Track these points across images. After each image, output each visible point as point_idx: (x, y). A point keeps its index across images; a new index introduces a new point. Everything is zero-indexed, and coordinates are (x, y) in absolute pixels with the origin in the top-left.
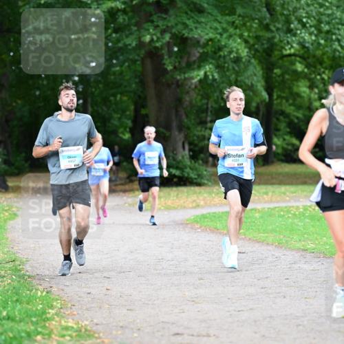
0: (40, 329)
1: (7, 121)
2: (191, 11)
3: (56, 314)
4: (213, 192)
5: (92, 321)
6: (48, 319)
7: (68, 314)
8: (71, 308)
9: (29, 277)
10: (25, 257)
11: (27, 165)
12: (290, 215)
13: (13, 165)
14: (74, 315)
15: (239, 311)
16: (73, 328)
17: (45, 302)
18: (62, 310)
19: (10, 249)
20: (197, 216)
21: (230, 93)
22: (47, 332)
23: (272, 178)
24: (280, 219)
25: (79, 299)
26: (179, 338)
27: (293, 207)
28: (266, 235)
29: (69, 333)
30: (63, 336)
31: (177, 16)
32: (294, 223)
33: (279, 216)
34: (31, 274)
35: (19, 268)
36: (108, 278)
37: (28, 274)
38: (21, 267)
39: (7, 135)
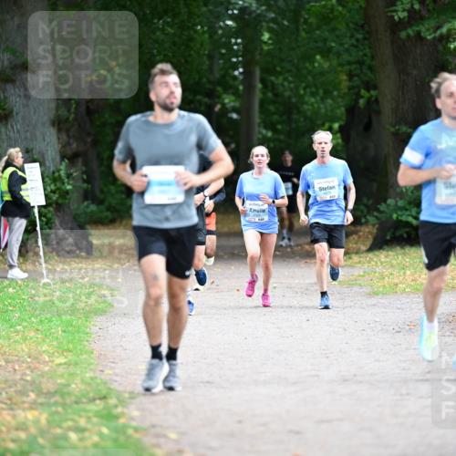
1: (89, 112)
9: (136, 430)
10: (128, 390)
19: (98, 374)
21: (440, 84)
35: (114, 411)
36: (298, 433)
37: (134, 424)
38: (119, 410)
39: (89, 140)
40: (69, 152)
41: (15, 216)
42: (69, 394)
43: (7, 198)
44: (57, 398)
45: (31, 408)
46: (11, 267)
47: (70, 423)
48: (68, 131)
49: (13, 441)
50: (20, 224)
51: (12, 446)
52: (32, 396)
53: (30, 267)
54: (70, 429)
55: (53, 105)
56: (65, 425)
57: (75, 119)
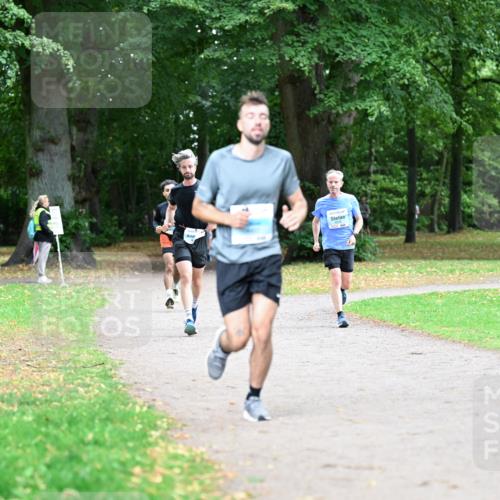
0: (138, 458)
1: (94, 172)
2: (348, 21)
3: (162, 437)
4: (378, 270)
5: (211, 447)
6: (150, 444)
7: (178, 438)
8: (181, 429)
9: (124, 386)
10: (119, 358)
11: (121, 232)
12: (485, 302)
13: (102, 232)
14: (186, 439)
15: (415, 434)
16: (183, 456)
17: (145, 421)
18: (169, 432)
19: (98, 348)
20: (356, 303)
22: (148, 462)
23: (461, 251)
24: (471, 307)
25: (192, 417)
26: (331, 472)
27: (489, 290)
28: (451, 329)
29: (178, 463)
30: (171, 468)
31: (328, 27)
32: (490, 312)
33: (469, 303)
34: (127, 382)
35: (109, 373)
36: (233, 388)
37: (122, 381)
38: (113, 372)
39: (94, 190)
40: (79, 198)
41: (43, 240)
42: (79, 361)
43: (39, 229)
44: (70, 364)
45: (53, 371)
46: (41, 275)
47: (79, 381)
48: (79, 184)
49: (41, 393)
50: (47, 246)
51: (40, 396)
52: (54, 362)
53: (52, 275)
54: (79, 385)
55: (69, 166)
56: (76, 382)
57: (85, 176)
